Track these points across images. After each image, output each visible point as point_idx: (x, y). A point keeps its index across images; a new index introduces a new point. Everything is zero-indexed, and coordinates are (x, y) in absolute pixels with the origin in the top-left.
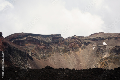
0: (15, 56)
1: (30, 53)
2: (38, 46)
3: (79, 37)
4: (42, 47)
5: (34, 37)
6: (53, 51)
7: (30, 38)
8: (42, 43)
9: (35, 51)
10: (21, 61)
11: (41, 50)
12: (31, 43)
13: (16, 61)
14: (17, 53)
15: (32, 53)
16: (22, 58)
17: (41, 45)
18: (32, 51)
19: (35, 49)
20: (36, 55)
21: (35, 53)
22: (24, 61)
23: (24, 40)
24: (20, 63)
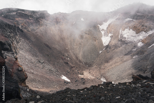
0: (4, 29)
1: (20, 27)
2: (28, 20)
3: (63, 13)
4: (31, 21)
5: (23, 12)
6: (41, 25)
7: (19, 13)
8: (31, 17)
9: (25, 25)
10: (10, 33)
11: (31, 24)
12: (21, 18)
13: (5, 33)
14: (5, 26)
15: (22, 26)
16: (12, 31)
17: (30, 20)
18: (22, 24)
19: (25, 23)
20: (26, 28)
21: (25, 26)
22: (13, 33)
23: (14, 14)
24: (9, 35)
